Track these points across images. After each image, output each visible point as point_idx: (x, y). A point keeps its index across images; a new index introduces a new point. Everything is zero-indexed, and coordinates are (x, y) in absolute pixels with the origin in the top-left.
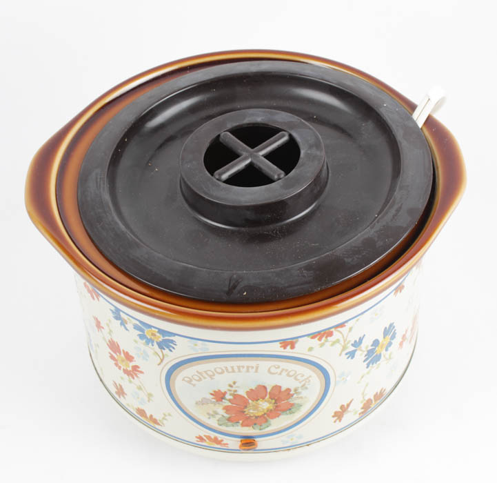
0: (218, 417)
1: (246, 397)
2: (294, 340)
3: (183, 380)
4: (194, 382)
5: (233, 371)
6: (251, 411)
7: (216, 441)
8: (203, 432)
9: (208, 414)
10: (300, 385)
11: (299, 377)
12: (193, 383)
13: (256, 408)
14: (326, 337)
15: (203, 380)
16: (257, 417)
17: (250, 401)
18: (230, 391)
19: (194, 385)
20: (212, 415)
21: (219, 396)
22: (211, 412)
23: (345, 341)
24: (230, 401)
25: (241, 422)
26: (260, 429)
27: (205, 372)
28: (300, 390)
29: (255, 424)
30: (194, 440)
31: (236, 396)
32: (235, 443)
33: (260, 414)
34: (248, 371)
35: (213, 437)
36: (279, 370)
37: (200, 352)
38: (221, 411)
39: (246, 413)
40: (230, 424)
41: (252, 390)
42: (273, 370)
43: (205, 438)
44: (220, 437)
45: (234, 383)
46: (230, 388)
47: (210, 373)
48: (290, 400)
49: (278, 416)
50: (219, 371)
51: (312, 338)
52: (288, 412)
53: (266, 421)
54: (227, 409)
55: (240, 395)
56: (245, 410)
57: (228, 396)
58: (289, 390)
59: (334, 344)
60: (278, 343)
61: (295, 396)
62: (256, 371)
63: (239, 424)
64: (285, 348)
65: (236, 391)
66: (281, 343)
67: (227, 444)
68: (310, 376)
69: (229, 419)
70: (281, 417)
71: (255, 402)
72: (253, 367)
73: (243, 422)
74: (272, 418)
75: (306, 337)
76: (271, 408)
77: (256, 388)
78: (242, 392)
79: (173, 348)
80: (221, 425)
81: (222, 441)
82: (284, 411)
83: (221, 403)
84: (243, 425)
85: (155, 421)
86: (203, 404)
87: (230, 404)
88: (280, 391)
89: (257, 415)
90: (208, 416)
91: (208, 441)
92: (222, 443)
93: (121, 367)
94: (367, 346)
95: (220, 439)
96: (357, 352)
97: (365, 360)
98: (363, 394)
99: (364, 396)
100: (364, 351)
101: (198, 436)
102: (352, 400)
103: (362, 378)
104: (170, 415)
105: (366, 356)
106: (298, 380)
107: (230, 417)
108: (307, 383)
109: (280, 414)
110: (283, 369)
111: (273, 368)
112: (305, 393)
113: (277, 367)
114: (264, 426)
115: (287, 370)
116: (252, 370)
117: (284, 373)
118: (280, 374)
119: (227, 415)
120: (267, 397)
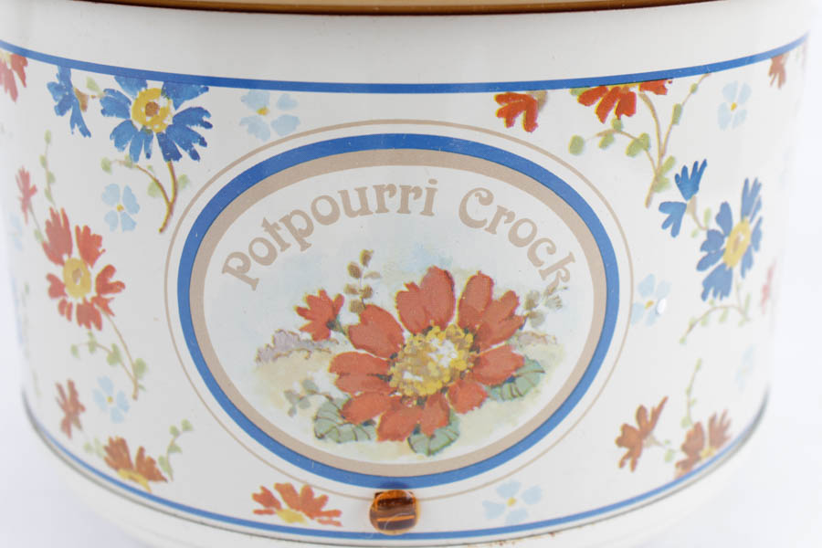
0: (317, 402)
1: (395, 314)
2: (536, 95)
3: (226, 269)
4: (256, 270)
5: (365, 210)
6: (408, 376)
7: (310, 504)
9: (290, 395)
10: (541, 286)
11: (541, 252)
12: (250, 274)
13: (421, 365)
14: (618, 113)
15: (281, 256)
16: (422, 401)
17: (407, 334)
18: (352, 291)
19: (254, 283)
20: (301, 399)
21: (320, 314)
22: (298, 389)
23: (662, 155)
24: (350, 332)
25: (377, 420)
26: (430, 453)
27: (286, 220)
28: (541, 307)
29: (417, 432)
30: (248, 509)
31: (370, 314)
32: (352, 506)
33: (431, 389)
34: (404, 209)
35: (299, 488)
36: (487, 213)
37: (274, 137)
38: (325, 381)
39: (392, 384)
40: (348, 428)
41: (411, 286)
42: (476, 210)
43: (277, 495)
44: (321, 485)
45: (366, 258)
46: (353, 281)
47: (299, 223)
48: (513, 341)
49: (479, 404)
50: (325, 209)
51: (586, 100)
52: (506, 386)
53: (447, 421)
54: (341, 367)
55: (380, 310)
56: (392, 370)
57: (348, 318)
58: (511, 297)
59: (640, 144)
60: (492, 95)
61: (528, 327)
62: (428, 211)
63: (372, 430)
64: (510, 123)
65: (368, 292)
66: (499, 99)
67: (337, 513)
68: (570, 258)
69: (346, 413)
70: (491, 406)
71: (419, 336)
72: (418, 191)
73: (383, 420)
74: (464, 411)
75: (566, 92)
76: (463, 366)
77: (425, 280)
78: (385, 299)
79: (203, 143)
80: (321, 437)
81: (324, 499)
82: (496, 382)
83: (326, 344)
84: (384, 435)
85: (149, 470)
86: (275, 358)
87: (350, 348)
88: (489, 301)
89: (422, 393)
90: (288, 406)
91: (284, 505)
92: (325, 509)
93: (71, 306)
94: (707, 214)
95: (317, 494)
96: (687, 219)
97: (702, 266)
98: (689, 392)
99: (689, 405)
100: (700, 226)
101: (259, 491)
102: (665, 400)
103: (692, 327)
104: (187, 427)
105: (703, 248)
106: (537, 262)
107: (348, 404)
108: (562, 284)
109: (485, 396)
110: (501, 211)
111: (473, 200)
112: (552, 323)
113: (487, 201)
114: (441, 436)
115: (511, 216)
116: (417, 205)
117: (504, 228)
118: (492, 229)
119: (340, 396)
120: (455, 319)
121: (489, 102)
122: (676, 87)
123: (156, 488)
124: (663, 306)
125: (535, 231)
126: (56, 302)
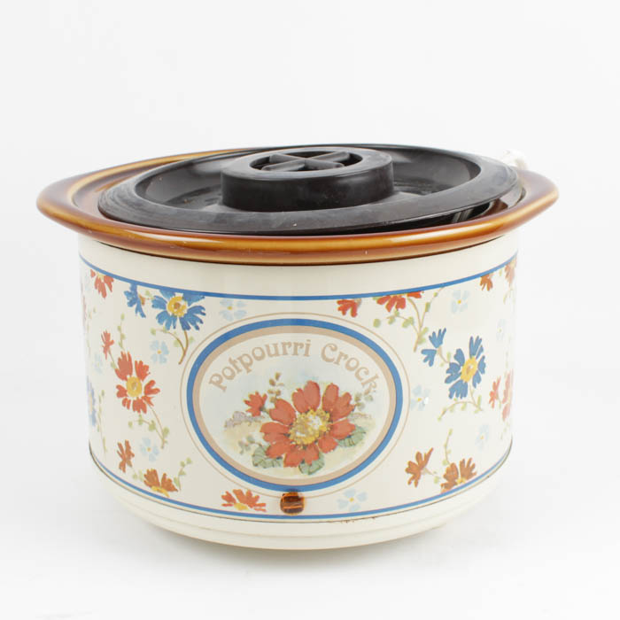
0: (254, 447)
1: (292, 404)
2: (356, 301)
3: (211, 382)
4: (225, 382)
5: (277, 354)
6: (298, 434)
7: (250, 500)
8: (234, 484)
9: (241, 444)
10: (362, 390)
11: (362, 373)
12: (222, 384)
13: (305, 428)
14: (397, 307)
15: (238, 376)
16: (305, 447)
17: (297, 413)
18: (271, 392)
19: (224, 389)
20: (247, 446)
21: (256, 404)
22: (245, 441)
23: (421, 327)
24: (270, 413)
25: (284, 456)
26: (310, 473)
27: (240, 358)
28: (362, 400)
29: (303, 462)
30: (218, 503)
31: (280, 403)
32: (271, 500)
33: (309, 441)
34: (295, 353)
35: (245, 492)
36: (335, 355)
37: (235, 320)
38: (258, 437)
39: (291, 438)
40: (269, 461)
41: (299, 390)
42: (329, 353)
43: (234, 496)
44: (256, 490)
45: (278, 376)
46: (272, 388)
47: (246, 360)
48: (349, 417)
49: (334, 449)
50: (258, 353)
51: (380, 302)
52: (347, 440)
53: (318, 457)
54: (266, 430)
55: (284, 401)
56: (291, 431)
57: (269, 405)
58: (348, 396)
59: (409, 322)
60: (335, 301)
61: (356, 410)
62: (306, 354)
63: (281, 461)
64: (344, 313)
65: (279, 393)
66: (339, 303)
67: (264, 505)
68: (376, 377)
69: (268, 453)
70: (339, 450)
71: (303, 414)
72: (302, 345)
73: (287, 456)
74: (326, 452)
75: (371, 298)
76: (325, 429)
77: (306, 387)
78: (287, 396)
79: (201, 322)
80: (256, 465)
81: (257, 498)
82: (342, 438)
83: (259, 418)
84: (288, 464)
85: (168, 485)
86: (234, 425)
87: (270, 420)
88: (337, 397)
89: (305, 443)
90: (240, 449)
91: (237, 501)
92: (258, 503)
93: (130, 401)
94: (449, 355)
95: (254, 495)
96: (437, 357)
97: (447, 381)
98: (446, 446)
99: (447, 453)
100: (445, 360)
101: (225, 494)
102: (432, 450)
103: (444, 413)
104: (189, 462)
105: (448, 371)
106: (360, 379)
107: (269, 448)
108: (372, 389)
109: (336, 444)
110: (341, 354)
111: (328, 350)
112: (369, 408)
113: (334, 349)
114: (315, 466)
115: (346, 357)
116: (301, 351)
117: (343, 362)
118: (337, 363)
119: (265, 444)
120: (320, 407)
121: (334, 304)
122: (426, 295)
123: (172, 495)
124: (427, 401)
125: (358, 364)
126: (121, 400)
